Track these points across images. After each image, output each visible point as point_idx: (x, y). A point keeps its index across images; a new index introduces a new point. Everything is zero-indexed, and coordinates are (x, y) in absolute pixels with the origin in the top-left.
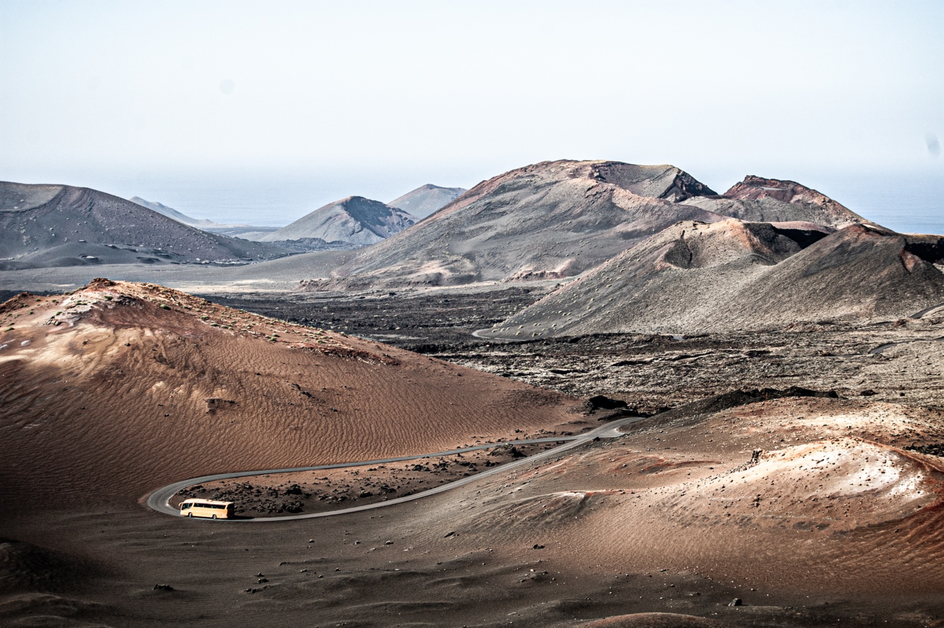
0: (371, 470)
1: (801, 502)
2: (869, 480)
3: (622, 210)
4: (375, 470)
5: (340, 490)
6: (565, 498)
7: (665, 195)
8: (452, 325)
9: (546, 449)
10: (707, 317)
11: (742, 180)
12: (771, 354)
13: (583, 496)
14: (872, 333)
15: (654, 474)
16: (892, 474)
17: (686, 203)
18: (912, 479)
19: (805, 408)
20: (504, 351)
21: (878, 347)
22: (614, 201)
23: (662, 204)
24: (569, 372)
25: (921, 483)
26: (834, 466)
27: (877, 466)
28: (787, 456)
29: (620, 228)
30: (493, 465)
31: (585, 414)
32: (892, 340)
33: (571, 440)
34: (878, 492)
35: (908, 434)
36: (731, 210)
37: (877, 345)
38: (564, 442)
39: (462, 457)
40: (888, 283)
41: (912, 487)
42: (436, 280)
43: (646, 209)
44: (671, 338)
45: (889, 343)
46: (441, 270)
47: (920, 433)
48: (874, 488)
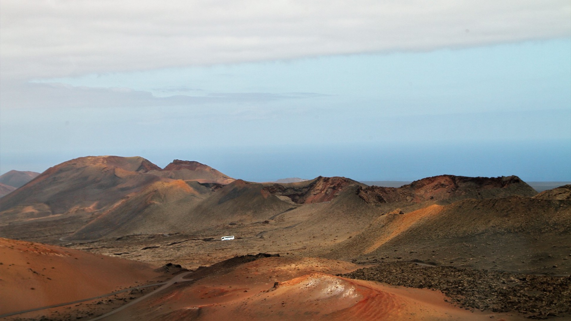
0: (76, 306)
1: (304, 303)
2: (332, 291)
3: (120, 178)
4: (78, 305)
5: (67, 317)
6: (189, 310)
7: (138, 170)
8: (47, 236)
9: (154, 289)
10: (175, 225)
11: (172, 162)
12: (214, 239)
13: (197, 308)
14: (255, 227)
15: (222, 296)
16: (341, 288)
17: (148, 173)
18: (351, 289)
19: (275, 262)
20: (86, 246)
21: (260, 233)
22: (116, 174)
23: (138, 174)
24: (122, 254)
25: (355, 291)
26: (314, 286)
27: (334, 285)
28: (291, 283)
29: (120, 186)
30: (133, 299)
31: (165, 272)
32: (265, 230)
33: (164, 284)
34: (337, 296)
35: (324, 270)
36: (169, 176)
37: (259, 233)
38: (161, 286)
39: (117, 296)
40: (257, 205)
41: (351, 293)
42: (32, 215)
43: (131, 177)
44: (163, 235)
45: (264, 232)
46: (33, 211)
47: (329, 270)
48: (335, 294)
